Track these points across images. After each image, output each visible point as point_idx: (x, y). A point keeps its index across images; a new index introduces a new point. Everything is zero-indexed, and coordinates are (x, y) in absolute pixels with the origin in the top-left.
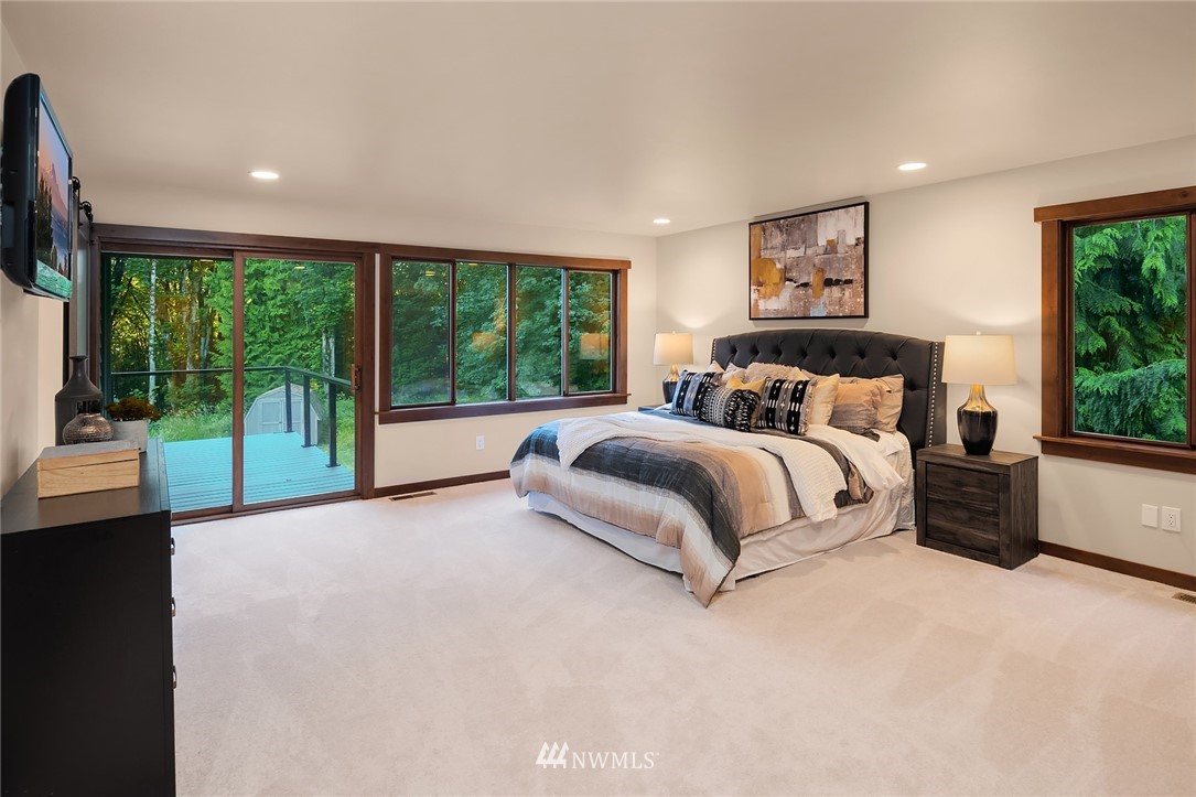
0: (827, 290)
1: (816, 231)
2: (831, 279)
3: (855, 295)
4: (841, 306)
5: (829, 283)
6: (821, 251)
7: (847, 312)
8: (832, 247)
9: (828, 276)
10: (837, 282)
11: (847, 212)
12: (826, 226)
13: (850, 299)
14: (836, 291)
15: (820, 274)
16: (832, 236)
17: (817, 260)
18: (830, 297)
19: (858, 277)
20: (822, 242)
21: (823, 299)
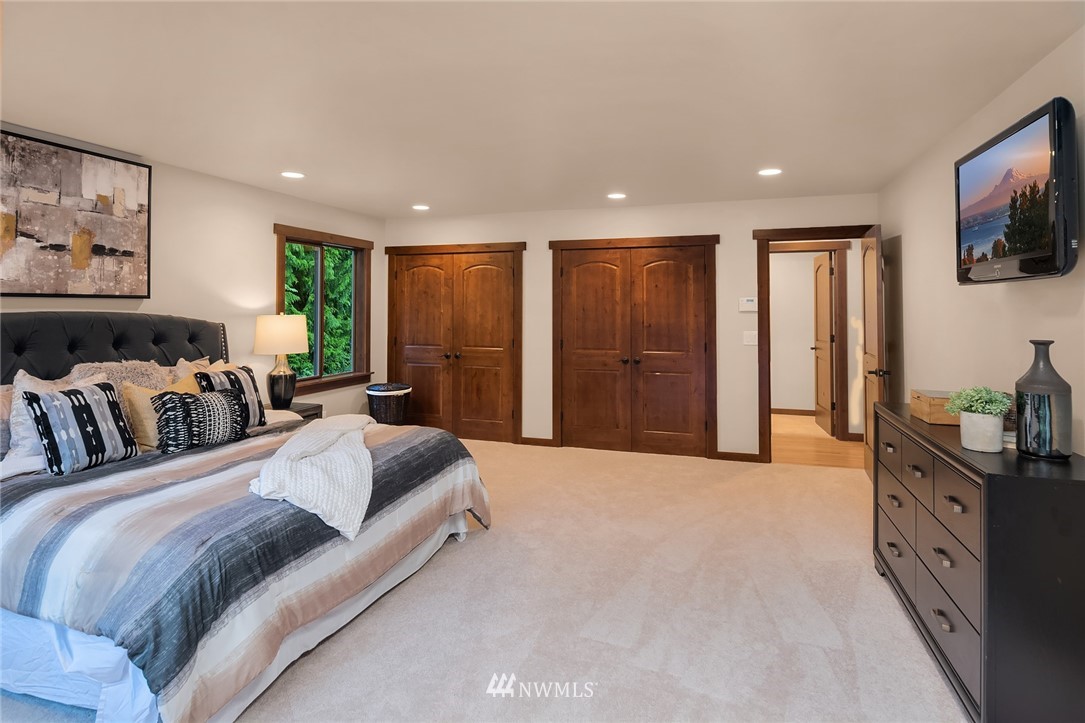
0: (96, 261)
1: (79, 177)
2: (103, 247)
3: (136, 271)
4: (118, 282)
5: (98, 250)
6: (89, 206)
7: (126, 291)
8: (104, 205)
9: (97, 241)
10: (113, 252)
11: (128, 169)
12: (95, 175)
13: (128, 275)
14: (110, 263)
15: (86, 237)
16: (106, 192)
17: (80, 217)
18: (101, 269)
19: (140, 250)
20: (89, 193)
21: (88, 272)
